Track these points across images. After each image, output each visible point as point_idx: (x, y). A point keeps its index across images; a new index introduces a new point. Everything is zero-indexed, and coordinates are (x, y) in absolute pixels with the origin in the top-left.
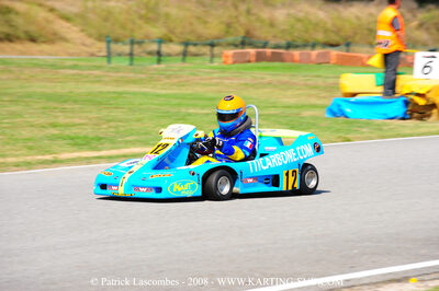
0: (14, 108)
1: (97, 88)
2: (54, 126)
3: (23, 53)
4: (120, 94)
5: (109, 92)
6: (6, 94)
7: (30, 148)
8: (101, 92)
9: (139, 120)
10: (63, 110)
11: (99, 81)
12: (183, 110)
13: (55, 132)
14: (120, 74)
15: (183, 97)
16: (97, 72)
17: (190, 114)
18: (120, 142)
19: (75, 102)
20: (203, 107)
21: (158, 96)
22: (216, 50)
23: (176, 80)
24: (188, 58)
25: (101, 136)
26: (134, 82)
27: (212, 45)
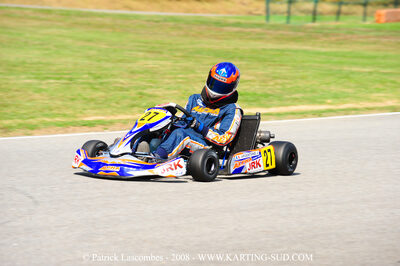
0: (189, 64)
1: (259, 45)
3: (188, 11)
4: (283, 51)
5: (272, 50)
6: (177, 50)
8: (264, 50)
9: (302, 78)
11: (260, 39)
12: (346, 68)
14: (281, 32)
15: (344, 55)
16: (258, 30)
17: (353, 73)
18: (288, 100)
20: (364, 66)
21: (319, 53)
22: (369, 9)
23: (333, 39)
24: (342, 17)
25: (269, 92)
26: (294, 40)
27: (365, 5)
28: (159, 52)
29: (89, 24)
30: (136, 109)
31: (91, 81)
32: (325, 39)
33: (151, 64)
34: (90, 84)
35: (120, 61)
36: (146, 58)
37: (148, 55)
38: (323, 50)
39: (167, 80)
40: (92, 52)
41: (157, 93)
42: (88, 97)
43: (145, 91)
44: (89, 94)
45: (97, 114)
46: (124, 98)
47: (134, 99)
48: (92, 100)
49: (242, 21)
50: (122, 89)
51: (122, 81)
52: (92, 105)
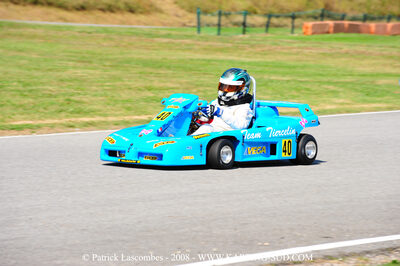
0: (114, 72)
1: (188, 55)
2: (149, 89)
3: (123, 23)
4: (209, 61)
5: (198, 60)
6: (107, 60)
7: (128, 109)
8: (192, 60)
10: (158, 75)
11: (189, 49)
12: (266, 77)
13: (150, 94)
14: (209, 43)
15: (266, 65)
16: (188, 41)
17: (272, 81)
19: (169, 68)
20: (284, 75)
22: (297, 22)
23: (259, 49)
24: (271, 29)
26: (221, 50)
27: (293, 17)
28: (90, 62)
29: (21, 35)
30: (63, 114)
31: (21, 88)
32: (251, 49)
33: (80, 72)
34: (19, 91)
35: (50, 70)
36: (75, 67)
37: (79, 64)
38: (248, 60)
39: (94, 88)
40: (22, 62)
41: (84, 100)
42: (17, 103)
43: (72, 98)
44: (18, 100)
45: (25, 119)
46: (52, 104)
47: (62, 105)
48: (21, 106)
49: (173, 33)
50: (50, 96)
51: (51, 88)
52: (21, 110)
